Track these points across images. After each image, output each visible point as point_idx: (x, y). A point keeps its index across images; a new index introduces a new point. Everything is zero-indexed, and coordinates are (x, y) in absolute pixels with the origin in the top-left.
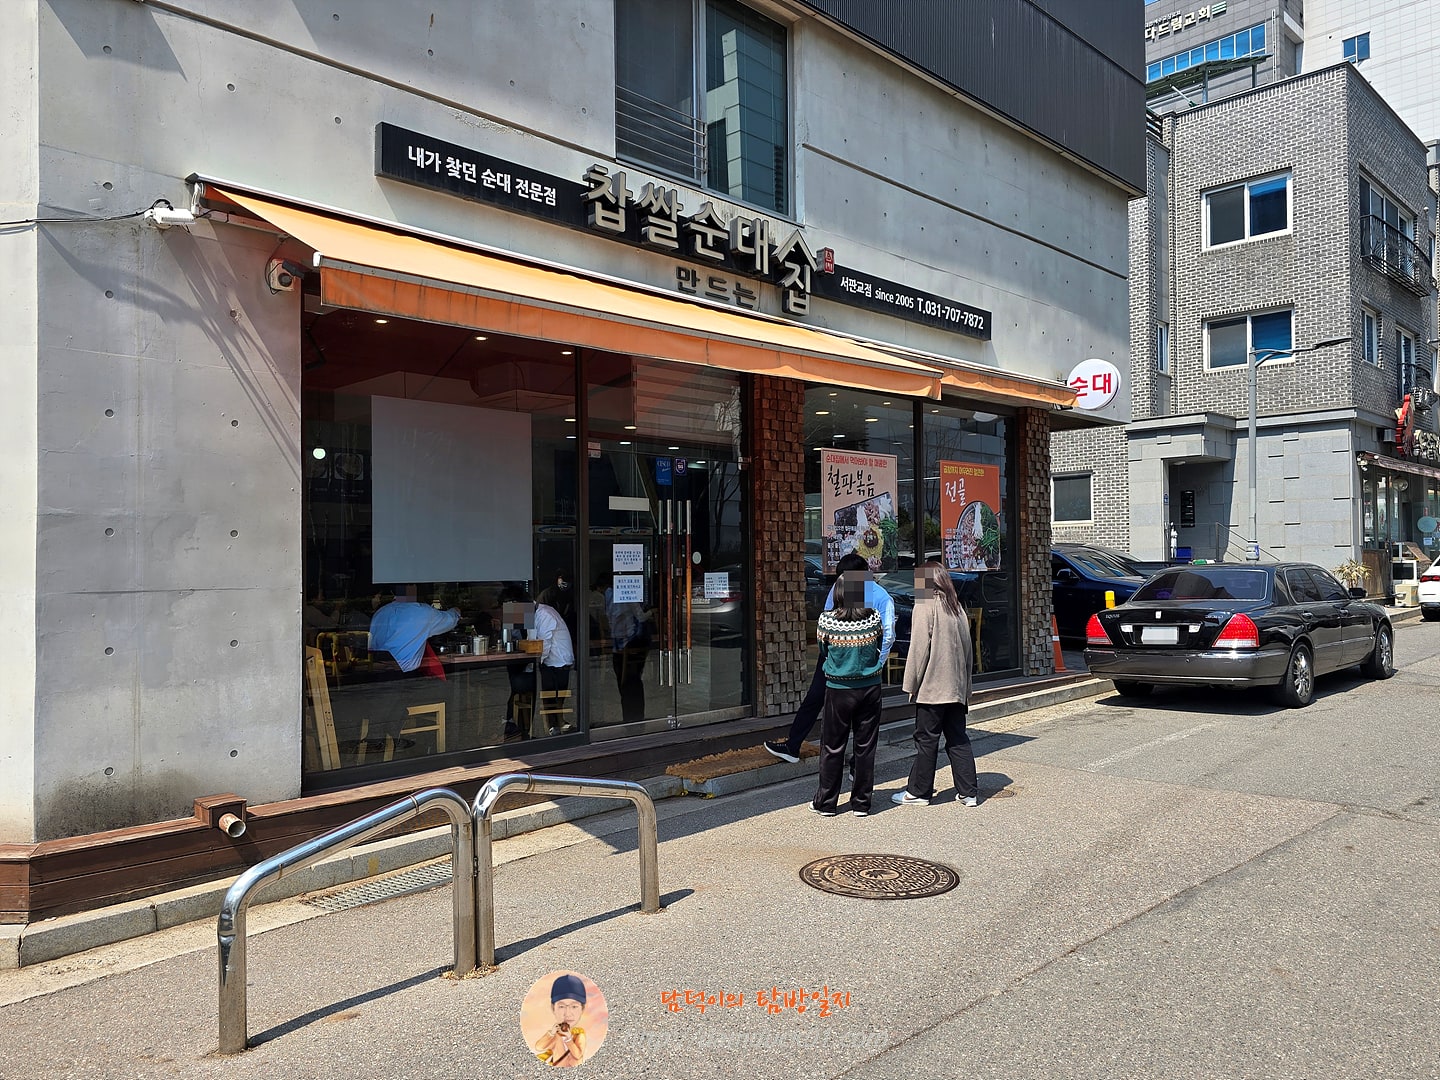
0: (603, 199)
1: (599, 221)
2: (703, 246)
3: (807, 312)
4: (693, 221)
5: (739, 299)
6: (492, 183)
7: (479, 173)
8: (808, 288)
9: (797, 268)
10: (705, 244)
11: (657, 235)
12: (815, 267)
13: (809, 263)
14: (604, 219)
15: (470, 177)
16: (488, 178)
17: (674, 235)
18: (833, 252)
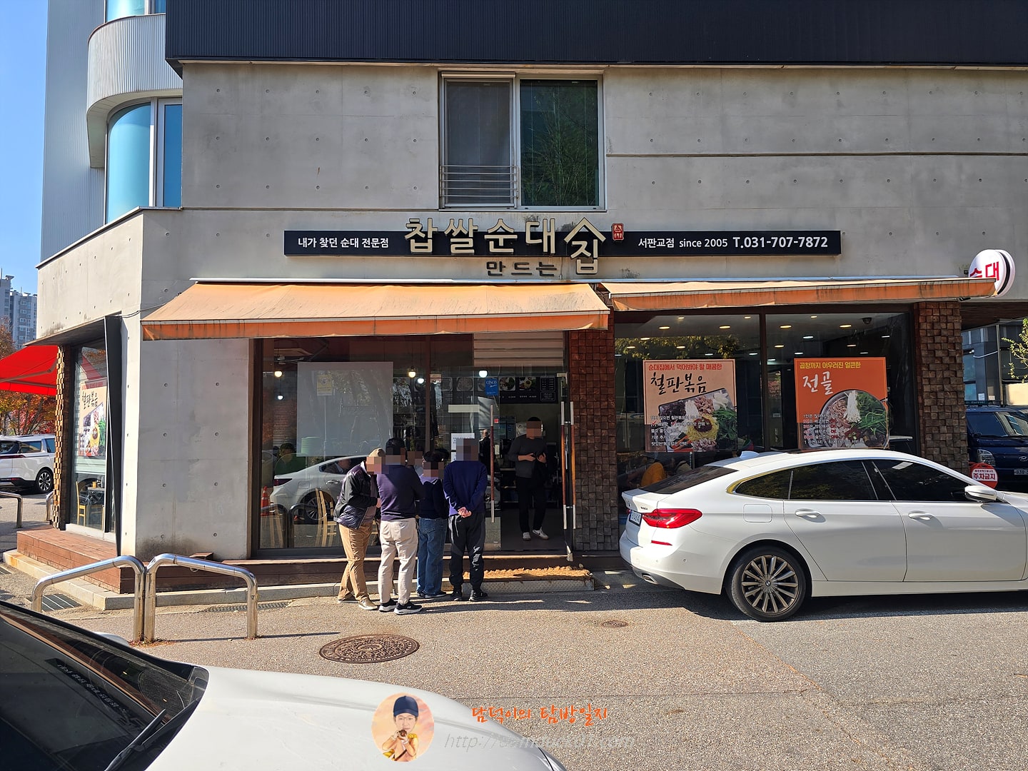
0: (417, 236)
1: (413, 250)
2: (495, 248)
3: (595, 271)
4: (487, 233)
5: (541, 272)
6: (347, 245)
7: (339, 242)
8: (596, 255)
9: (584, 244)
10: (497, 246)
11: (456, 248)
12: (603, 239)
13: (596, 238)
14: (416, 247)
15: (334, 245)
16: (345, 243)
17: (471, 245)
18: (622, 225)
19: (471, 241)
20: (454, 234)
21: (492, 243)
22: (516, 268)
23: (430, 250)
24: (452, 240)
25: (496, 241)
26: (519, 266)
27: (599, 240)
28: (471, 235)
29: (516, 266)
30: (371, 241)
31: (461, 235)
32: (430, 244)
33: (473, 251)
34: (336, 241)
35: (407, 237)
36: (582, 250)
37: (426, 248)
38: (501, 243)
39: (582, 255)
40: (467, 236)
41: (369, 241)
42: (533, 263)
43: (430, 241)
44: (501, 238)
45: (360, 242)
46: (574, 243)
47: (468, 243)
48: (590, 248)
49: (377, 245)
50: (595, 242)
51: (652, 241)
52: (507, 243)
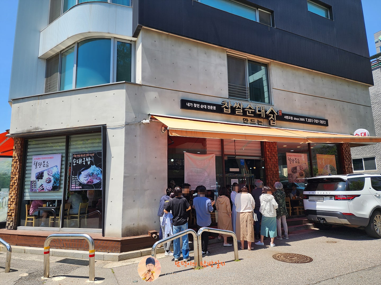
0: (226, 107)
1: (225, 111)
2: (248, 113)
3: (275, 125)
4: (246, 108)
5: (258, 123)
6: (203, 107)
7: (200, 106)
8: (275, 120)
9: (272, 115)
10: (249, 113)
11: (238, 112)
12: (277, 114)
13: (275, 114)
14: (226, 111)
15: (198, 107)
16: (202, 106)
17: (242, 112)
18: (281, 111)
19: (242, 110)
20: (237, 108)
21: (247, 112)
22: (251, 121)
23: (230, 112)
24: (236, 109)
25: (249, 111)
26: (252, 121)
27: (276, 115)
28: (242, 109)
29: (251, 120)
30: (210, 107)
31: (239, 108)
32: (230, 110)
33: (242, 114)
34: (199, 105)
35: (223, 107)
36: (272, 117)
37: (229, 111)
38: (250, 113)
39: (272, 119)
40: (240, 109)
41: (209, 107)
42: (256, 120)
43: (230, 109)
44: (250, 110)
45: (207, 107)
46: (270, 115)
47: (241, 111)
48: (274, 117)
49: (212, 108)
50: (275, 115)
51: (287, 117)
52: (252, 113)
